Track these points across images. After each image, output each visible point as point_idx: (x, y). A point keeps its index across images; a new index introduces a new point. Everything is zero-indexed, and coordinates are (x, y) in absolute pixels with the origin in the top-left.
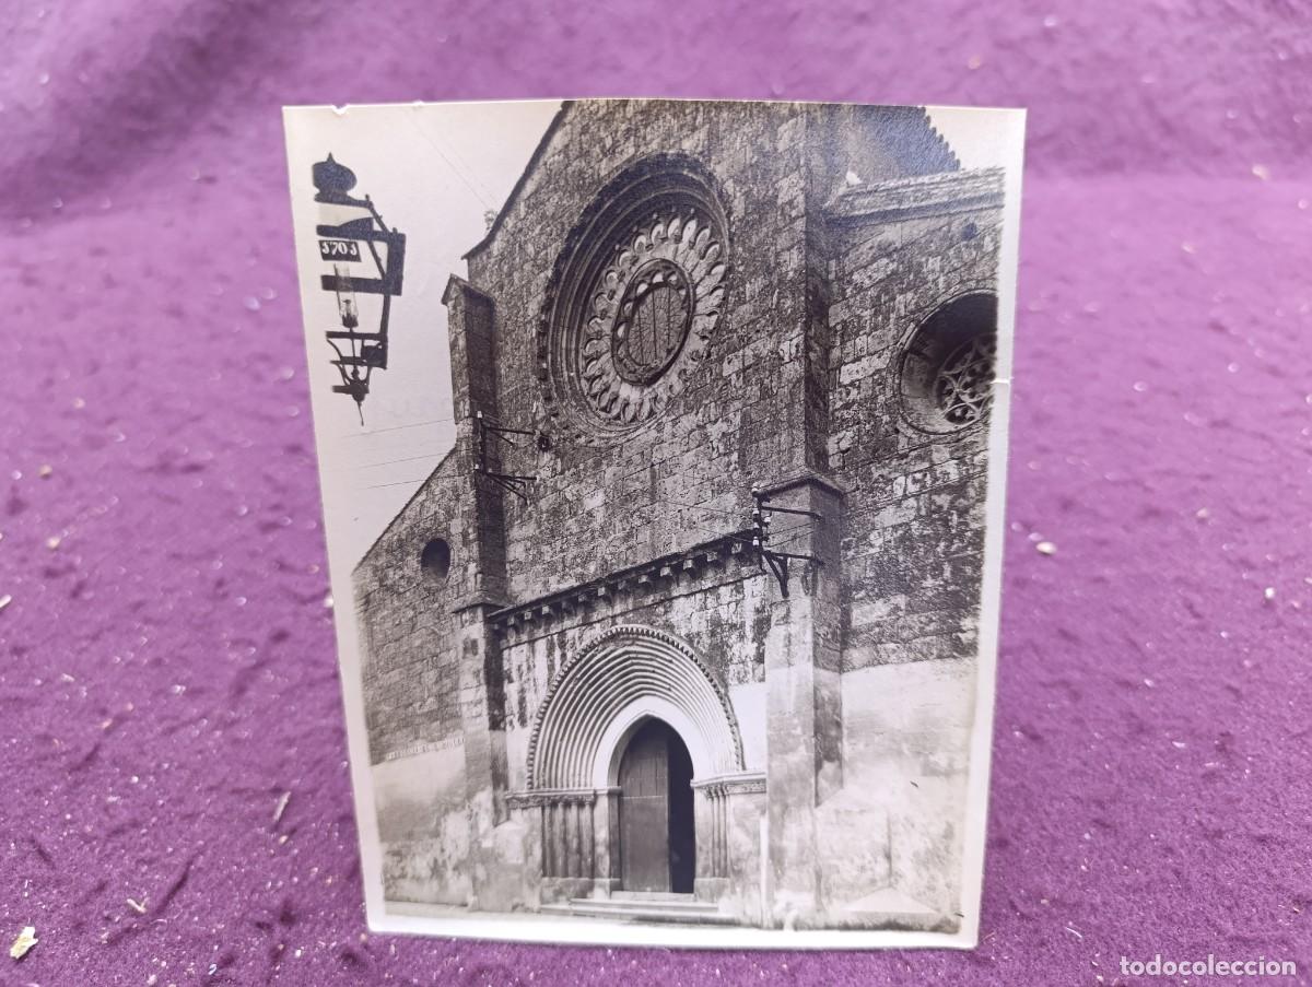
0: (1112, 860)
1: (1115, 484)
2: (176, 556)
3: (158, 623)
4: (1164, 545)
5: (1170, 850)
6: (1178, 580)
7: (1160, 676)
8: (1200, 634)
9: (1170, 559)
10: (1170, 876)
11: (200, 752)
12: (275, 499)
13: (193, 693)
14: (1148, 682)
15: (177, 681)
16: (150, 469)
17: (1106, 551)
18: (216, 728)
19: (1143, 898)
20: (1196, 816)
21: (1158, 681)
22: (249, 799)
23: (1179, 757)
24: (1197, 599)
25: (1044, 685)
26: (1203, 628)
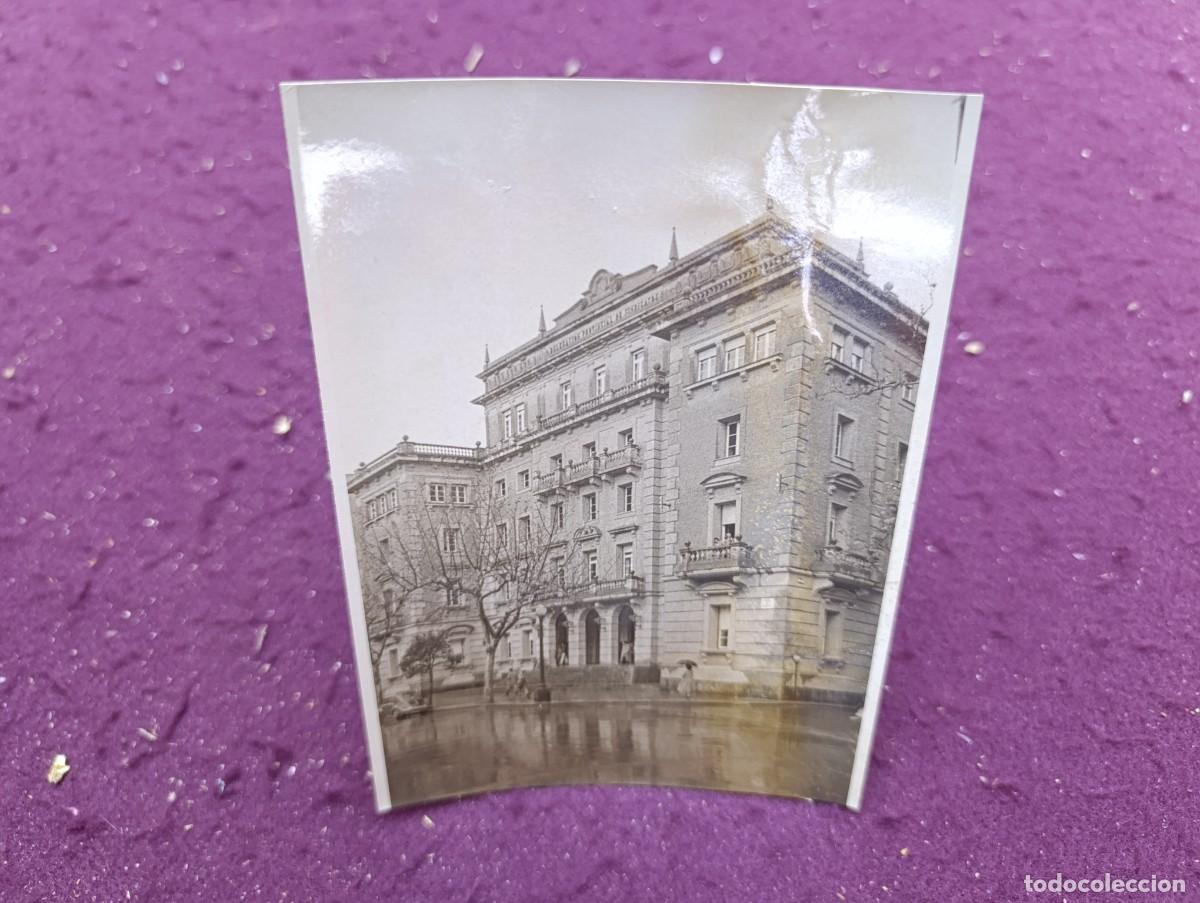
0: (1004, 669)
1: (1049, 271)
2: (129, 382)
3: (122, 454)
4: (1090, 343)
5: (1058, 660)
6: (1099, 381)
7: (1069, 486)
8: (1115, 442)
9: (1094, 357)
10: (1055, 683)
11: (182, 586)
12: (215, 313)
13: (166, 527)
14: (1057, 492)
15: (150, 515)
16: (86, 285)
17: (1032, 350)
18: (192, 561)
19: (1028, 704)
20: (1085, 626)
21: (1067, 491)
22: (232, 630)
23: (1078, 568)
24: (1116, 402)
25: (958, 498)
26: (1117, 434)
